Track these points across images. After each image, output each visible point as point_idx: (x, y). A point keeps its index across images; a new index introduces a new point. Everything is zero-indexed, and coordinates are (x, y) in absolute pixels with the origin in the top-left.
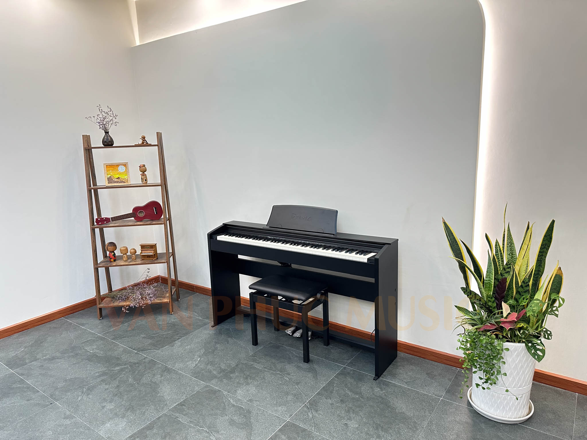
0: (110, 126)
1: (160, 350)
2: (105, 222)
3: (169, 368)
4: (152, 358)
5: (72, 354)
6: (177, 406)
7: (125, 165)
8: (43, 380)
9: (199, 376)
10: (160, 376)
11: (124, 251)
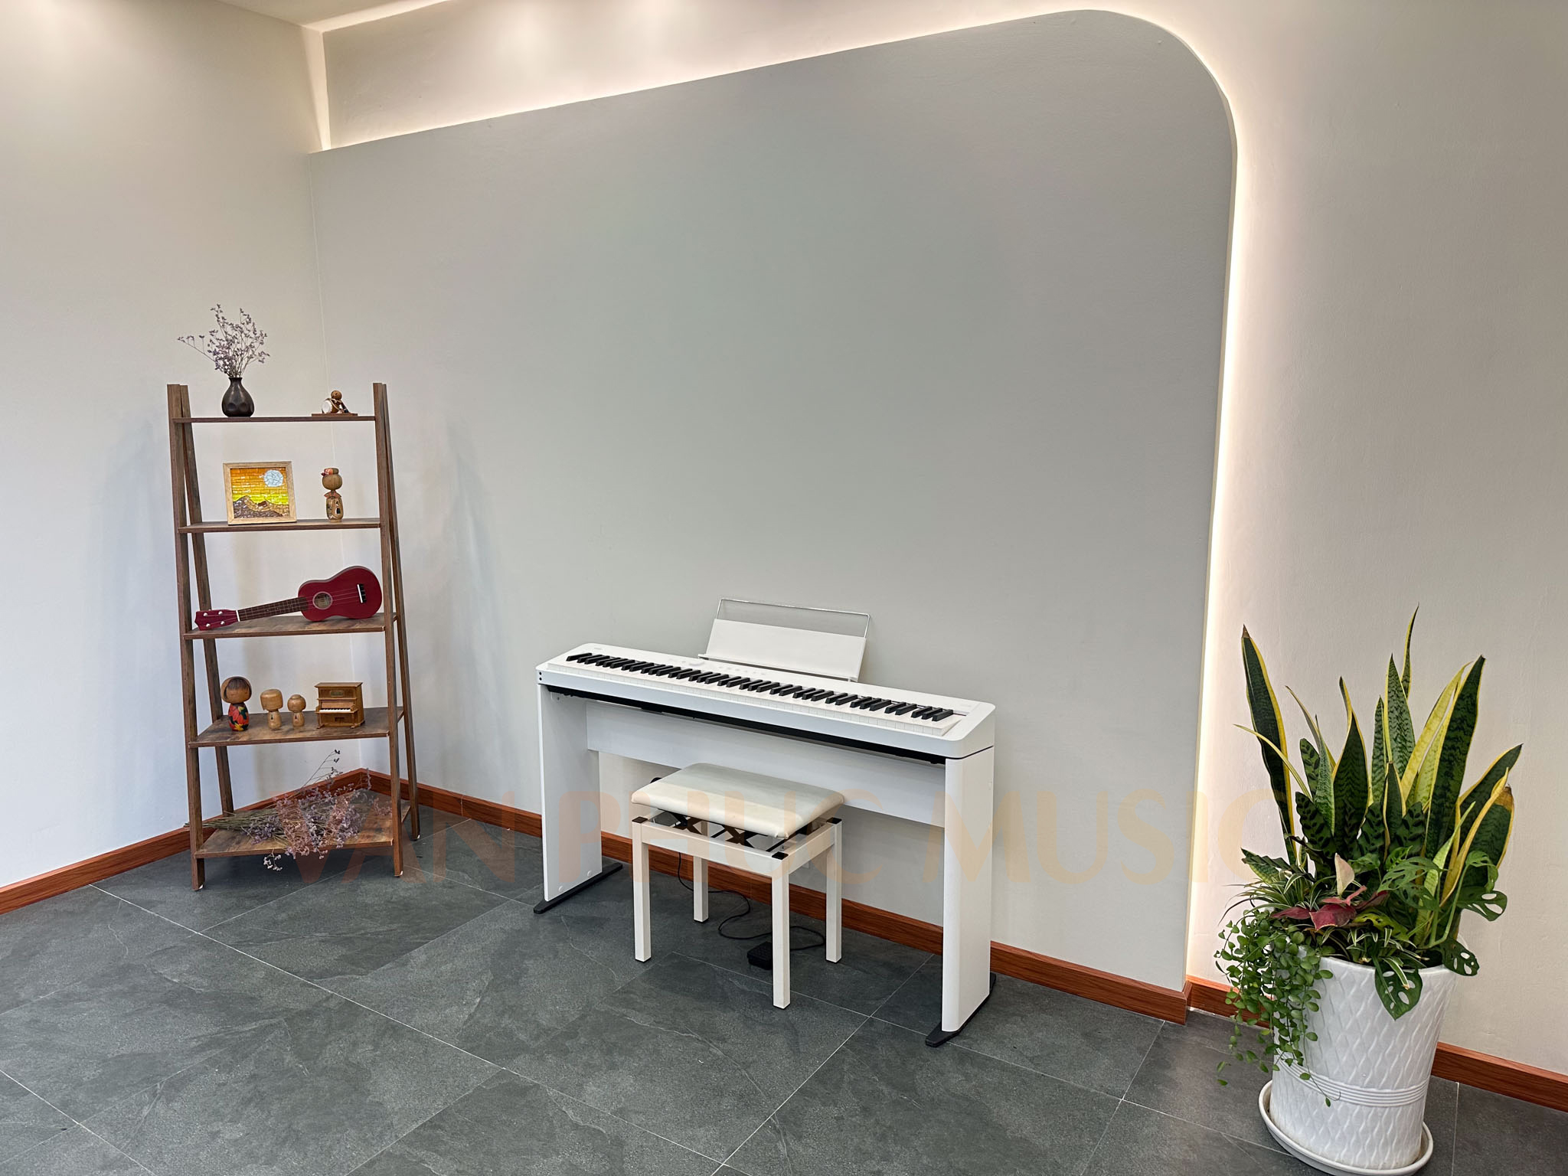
0: (246, 364)
1: (369, 975)
2: (222, 623)
3: (396, 1026)
4: (348, 997)
5: (121, 987)
6: (422, 1131)
7: (284, 468)
8: (38, 1060)
9: (479, 1046)
10: (370, 1047)
11: (271, 703)
